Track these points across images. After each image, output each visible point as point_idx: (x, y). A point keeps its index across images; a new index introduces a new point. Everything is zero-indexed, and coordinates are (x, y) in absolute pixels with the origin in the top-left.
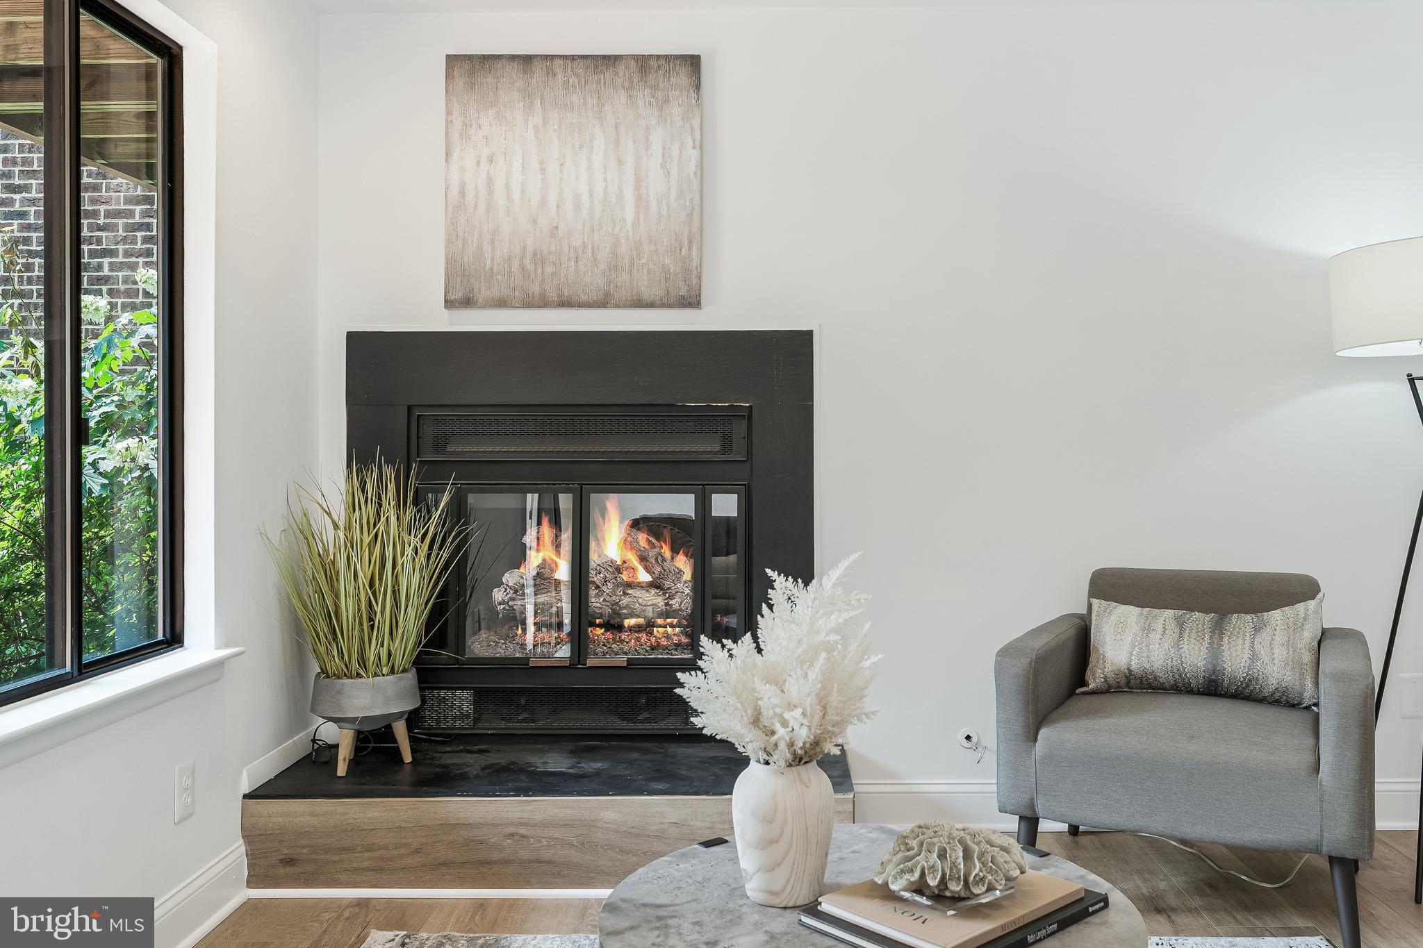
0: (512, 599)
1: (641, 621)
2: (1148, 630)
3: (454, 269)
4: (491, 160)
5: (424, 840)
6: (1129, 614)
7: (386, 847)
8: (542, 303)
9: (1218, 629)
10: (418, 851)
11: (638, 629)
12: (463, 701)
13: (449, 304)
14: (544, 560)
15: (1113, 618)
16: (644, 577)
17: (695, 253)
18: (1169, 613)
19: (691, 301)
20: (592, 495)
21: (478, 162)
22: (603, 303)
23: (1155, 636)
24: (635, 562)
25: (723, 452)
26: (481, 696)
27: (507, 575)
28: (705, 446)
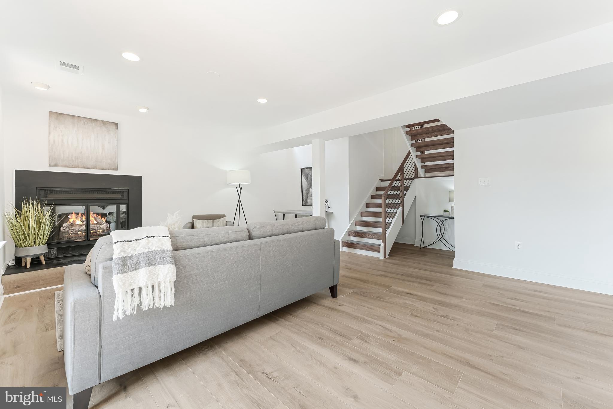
0: (65, 229)
1: (95, 231)
2: (203, 223)
3: (51, 158)
4: (63, 136)
5: (60, 275)
6: (200, 221)
7: (49, 279)
8: (77, 167)
9: (213, 222)
10: (58, 278)
11: (94, 232)
12: (55, 251)
13: (50, 165)
14: (73, 221)
15: (198, 222)
16: (95, 222)
17: (116, 160)
18: (206, 220)
19: (116, 169)
20: (91, 206)
21: (59, 136)
22: (94, 168)
23: (204, 223)
24: (94, 220)
25: (122, 197)
26: (59, 249)
27: (64, 224)
28: (118, 196)
